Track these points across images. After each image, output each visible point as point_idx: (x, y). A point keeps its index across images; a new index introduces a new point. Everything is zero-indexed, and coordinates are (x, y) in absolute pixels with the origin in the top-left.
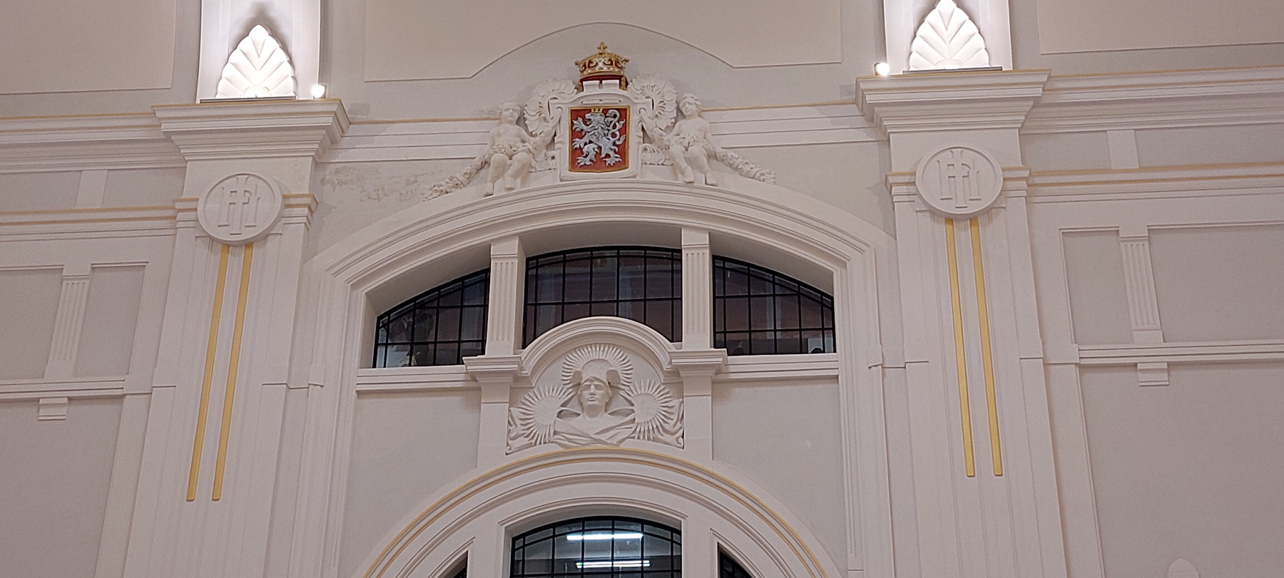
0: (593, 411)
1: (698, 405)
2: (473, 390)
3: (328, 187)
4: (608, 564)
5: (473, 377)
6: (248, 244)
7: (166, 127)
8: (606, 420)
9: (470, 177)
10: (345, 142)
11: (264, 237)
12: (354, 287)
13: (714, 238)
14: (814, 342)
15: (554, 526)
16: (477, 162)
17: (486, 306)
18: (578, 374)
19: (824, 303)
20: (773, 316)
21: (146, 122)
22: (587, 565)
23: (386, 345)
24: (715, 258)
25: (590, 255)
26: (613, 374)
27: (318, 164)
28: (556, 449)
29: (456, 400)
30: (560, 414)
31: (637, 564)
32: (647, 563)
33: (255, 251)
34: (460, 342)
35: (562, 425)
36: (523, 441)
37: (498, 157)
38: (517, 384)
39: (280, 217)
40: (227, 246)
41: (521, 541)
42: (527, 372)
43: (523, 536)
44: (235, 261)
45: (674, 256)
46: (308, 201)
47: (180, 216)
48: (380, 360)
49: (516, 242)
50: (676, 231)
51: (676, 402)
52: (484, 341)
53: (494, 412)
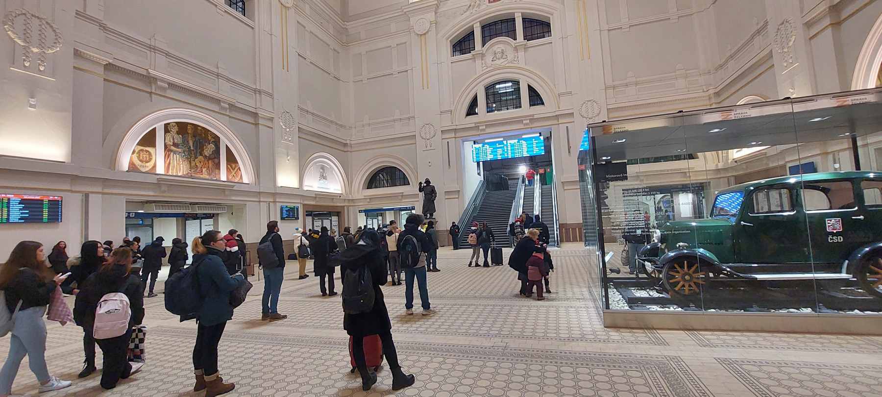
0: (499, 59)
1: (521, 54)
2: (474, 58)
3: (439, 18)
4: (505, 91)
5: (473, 55)
6: (425, 34)
7: (404, 11)
8: (502, 60)
9: (467, 10)
10: (440, 7)
11: (428, 32)
12: (447, 40)
13: (522, 13)
14: (546, 35)
15: (493, 84)
16: (468, 6)
17: (474, 39)
18: (495, 51)
19: (548, 25)
20: (537, 30)
21: (400, 11)
22: (501, 92)
23: (455, 51)
24: (523, 19)
25: (495, 23)
26: (502, 50)
27: (436, 13)
28: (492, 68)
29: (470, 61)
30: (492, 61)
31: (511, 90)
32: (513, 90)
33: (427, 35)
34: (470, 48)
35: (493, 63)
36: (485, 68)
37: (473, 4)
38: (483, 55)
39: (430, 27)
40: (421, 35)
41: (487, 89)
42: (484, 52)
43: (487, 87)
44: (423, 38)
45: (514, 20)
46: (435, 22)
47: (411, 30)
48: (454, 55)
49: (479, 23)
50: (514, 14)
51: (516, 54)
52: (474, 47)
53: (478, 62)
